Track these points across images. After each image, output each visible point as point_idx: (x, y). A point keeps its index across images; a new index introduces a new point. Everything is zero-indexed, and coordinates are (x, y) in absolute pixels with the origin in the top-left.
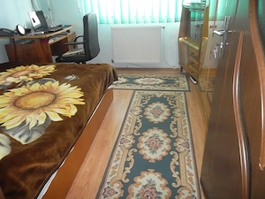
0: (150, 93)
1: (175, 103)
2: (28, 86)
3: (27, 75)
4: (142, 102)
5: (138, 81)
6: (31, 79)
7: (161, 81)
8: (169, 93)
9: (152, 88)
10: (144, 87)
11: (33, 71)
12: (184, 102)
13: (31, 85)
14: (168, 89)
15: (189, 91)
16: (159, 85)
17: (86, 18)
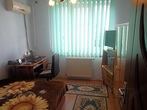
0: (86, 97)
1: (100, 106)
2: (19, 97)
3: (19, 89)
4: (81, 104)
5: (79, 88)
6: (21, 92)
7: (92, 89)
8: (97, 98)
9: (87, 93)
10: (83, 93)
11: (23, 86)
12: (105, 105)
13: (21, 96)
14: (96, 95)
15: (108, 97)
16: (91, 92)
17: (53, 57)
